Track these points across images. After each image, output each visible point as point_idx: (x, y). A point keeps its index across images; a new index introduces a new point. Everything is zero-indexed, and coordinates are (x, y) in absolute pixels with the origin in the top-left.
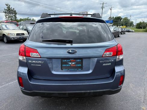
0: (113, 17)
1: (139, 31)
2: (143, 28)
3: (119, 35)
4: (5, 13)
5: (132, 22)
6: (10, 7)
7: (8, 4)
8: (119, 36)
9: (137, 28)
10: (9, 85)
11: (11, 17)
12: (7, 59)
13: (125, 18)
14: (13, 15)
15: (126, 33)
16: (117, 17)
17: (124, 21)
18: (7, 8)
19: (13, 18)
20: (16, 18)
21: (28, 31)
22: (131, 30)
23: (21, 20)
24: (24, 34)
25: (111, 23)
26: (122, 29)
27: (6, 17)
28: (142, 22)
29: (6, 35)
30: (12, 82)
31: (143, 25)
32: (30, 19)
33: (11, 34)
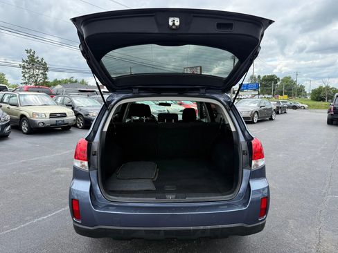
0: (259, 77)
1: (318, 107)
2: (326, 99)
3: (271, 116)
4: (24, 67)
5: (302, 87)
6: (36, 56)
7: (31, 50)
8: (271, 119)
9: (313, 99)
10: (39, 221)
11: (35, 77)
12: (30, 169)
13: (286, 77)
14: (41, 71)
15: (289, 111)
16: (268, 76)
17: (284, 84)
18: (29, 57)
19: (39, 79)
20: (46, 78)
21: (73, 109)
22: (301, 105)
23: (56, 83)
24: (65, 114)
25: (255, 90)
26: (279, 103)
27: (24, 76)
28: (324, 86)
29: (28, 116)
30: (46, 215)
31: (327, 94)
32: (76, 82)
33: (38, 114)
